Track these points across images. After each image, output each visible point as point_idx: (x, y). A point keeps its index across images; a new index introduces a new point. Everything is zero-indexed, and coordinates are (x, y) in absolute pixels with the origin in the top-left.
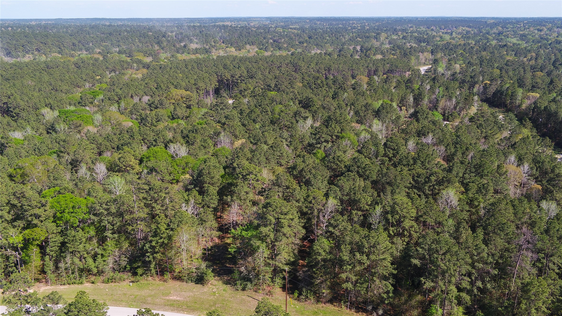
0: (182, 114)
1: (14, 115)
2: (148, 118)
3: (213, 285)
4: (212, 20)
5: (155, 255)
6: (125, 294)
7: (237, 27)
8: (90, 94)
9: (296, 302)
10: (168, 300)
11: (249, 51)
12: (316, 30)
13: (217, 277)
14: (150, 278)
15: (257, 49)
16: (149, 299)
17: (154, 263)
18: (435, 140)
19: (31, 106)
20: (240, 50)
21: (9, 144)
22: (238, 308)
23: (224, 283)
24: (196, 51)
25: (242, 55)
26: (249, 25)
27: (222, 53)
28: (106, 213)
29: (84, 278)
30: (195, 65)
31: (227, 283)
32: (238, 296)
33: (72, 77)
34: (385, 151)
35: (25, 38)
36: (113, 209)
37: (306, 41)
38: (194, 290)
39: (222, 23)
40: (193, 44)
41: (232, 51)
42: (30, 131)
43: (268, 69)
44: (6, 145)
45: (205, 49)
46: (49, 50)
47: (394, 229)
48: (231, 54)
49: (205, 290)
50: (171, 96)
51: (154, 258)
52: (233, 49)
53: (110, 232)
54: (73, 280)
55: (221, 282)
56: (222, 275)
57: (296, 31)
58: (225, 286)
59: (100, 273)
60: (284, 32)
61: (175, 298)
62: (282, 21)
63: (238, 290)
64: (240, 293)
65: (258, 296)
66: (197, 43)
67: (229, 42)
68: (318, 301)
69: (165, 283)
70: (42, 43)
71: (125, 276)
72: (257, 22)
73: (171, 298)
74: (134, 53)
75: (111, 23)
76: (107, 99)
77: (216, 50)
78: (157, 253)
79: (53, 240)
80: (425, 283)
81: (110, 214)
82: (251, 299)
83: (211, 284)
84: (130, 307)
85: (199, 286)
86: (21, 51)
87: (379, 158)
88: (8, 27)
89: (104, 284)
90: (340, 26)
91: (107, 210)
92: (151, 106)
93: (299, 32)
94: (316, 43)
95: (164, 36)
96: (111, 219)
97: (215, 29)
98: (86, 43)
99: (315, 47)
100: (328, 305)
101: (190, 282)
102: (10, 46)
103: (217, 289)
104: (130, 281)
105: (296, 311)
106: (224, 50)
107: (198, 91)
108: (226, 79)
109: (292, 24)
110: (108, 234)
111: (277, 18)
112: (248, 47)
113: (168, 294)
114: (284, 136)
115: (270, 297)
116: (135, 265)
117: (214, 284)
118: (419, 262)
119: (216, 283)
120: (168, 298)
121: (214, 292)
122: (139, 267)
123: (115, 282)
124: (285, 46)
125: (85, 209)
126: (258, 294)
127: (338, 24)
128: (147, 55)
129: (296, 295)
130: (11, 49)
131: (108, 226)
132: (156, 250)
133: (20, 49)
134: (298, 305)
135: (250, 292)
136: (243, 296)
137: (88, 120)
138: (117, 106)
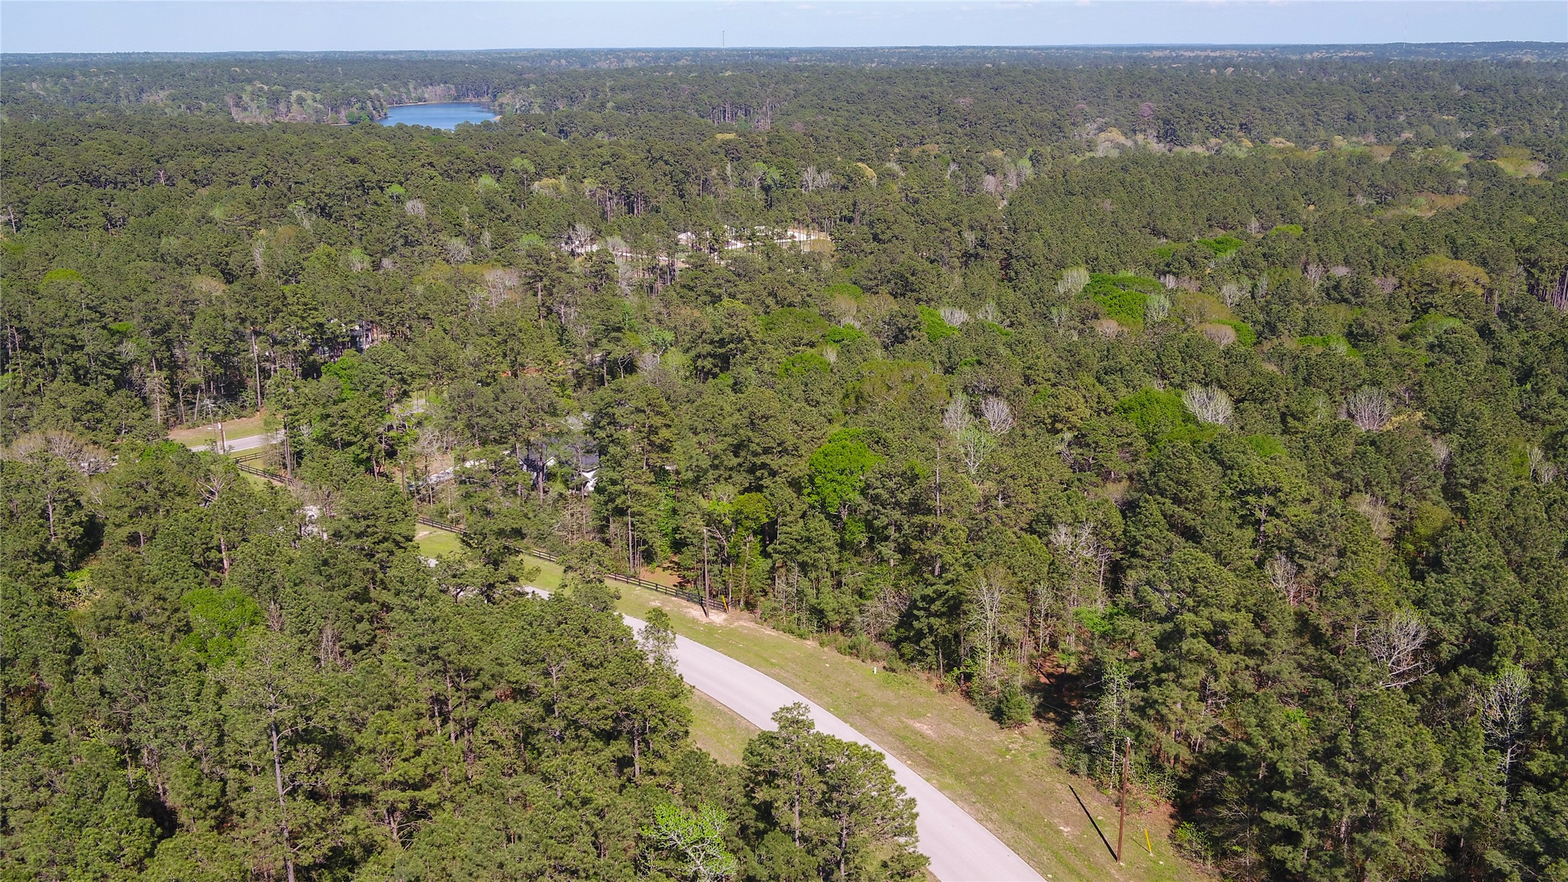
3: (1024, 735)
5: (932, 620)
6: (848, 684)
9: (1171, 851)
10: (906, 727)
14: (923, 676)
16: (878, 710)
17: (930, 639)
23: (1053, 742)
28: (888, 497)
29: (813, 628)
31: (1058, 744)
32: (1049, 780)
33: (1231, 200)
36: (905, 498)
38: (974, 729)
46: (1274, 128)
49: (995, 739)
51: (931, 627)
54: (794, 626)
55: (1049, 737)
58: (1048, 748)
59: (847, 628)
61: (925, 728)
63: (1061, 766)
64: (1063, 775)
65: (1095, 799)
68: (1223, 875)
69: (939, 696)
70: (1263, 109)
71: (880, 648)
73: (918, 725)
74: (1502, 148)
78: (935, 615)
79: (785, 529)
82: (1073, 798)
83: (1022, 733)
85: (995, 725)
86: (1202, 128)
89: (835, 653)
91: (892, 494)
96: (896, 515)
101: (984, 709)
102: (1179, 114)
103: (1023, 746)
104: (886, 665)
105: (1147, 870)
113: (918, 716)
115: (1121, 813)
116: (903, 633)
117: (1028, 733)
119: (1038, 734)
120: (911, 722)
121: (1008, 750)
122: (907, 640)
123: (857, 657)
126: (1098, 794)
129: (1182, 834)
130: (1179, 123)
131: (891, 530)
132: (934, 608)
133: (1200, 124)
134: (1167, 858)
135: (1083, 784)
136: (1060, 784)
137: (1134, 307)
138: (1247, 283)
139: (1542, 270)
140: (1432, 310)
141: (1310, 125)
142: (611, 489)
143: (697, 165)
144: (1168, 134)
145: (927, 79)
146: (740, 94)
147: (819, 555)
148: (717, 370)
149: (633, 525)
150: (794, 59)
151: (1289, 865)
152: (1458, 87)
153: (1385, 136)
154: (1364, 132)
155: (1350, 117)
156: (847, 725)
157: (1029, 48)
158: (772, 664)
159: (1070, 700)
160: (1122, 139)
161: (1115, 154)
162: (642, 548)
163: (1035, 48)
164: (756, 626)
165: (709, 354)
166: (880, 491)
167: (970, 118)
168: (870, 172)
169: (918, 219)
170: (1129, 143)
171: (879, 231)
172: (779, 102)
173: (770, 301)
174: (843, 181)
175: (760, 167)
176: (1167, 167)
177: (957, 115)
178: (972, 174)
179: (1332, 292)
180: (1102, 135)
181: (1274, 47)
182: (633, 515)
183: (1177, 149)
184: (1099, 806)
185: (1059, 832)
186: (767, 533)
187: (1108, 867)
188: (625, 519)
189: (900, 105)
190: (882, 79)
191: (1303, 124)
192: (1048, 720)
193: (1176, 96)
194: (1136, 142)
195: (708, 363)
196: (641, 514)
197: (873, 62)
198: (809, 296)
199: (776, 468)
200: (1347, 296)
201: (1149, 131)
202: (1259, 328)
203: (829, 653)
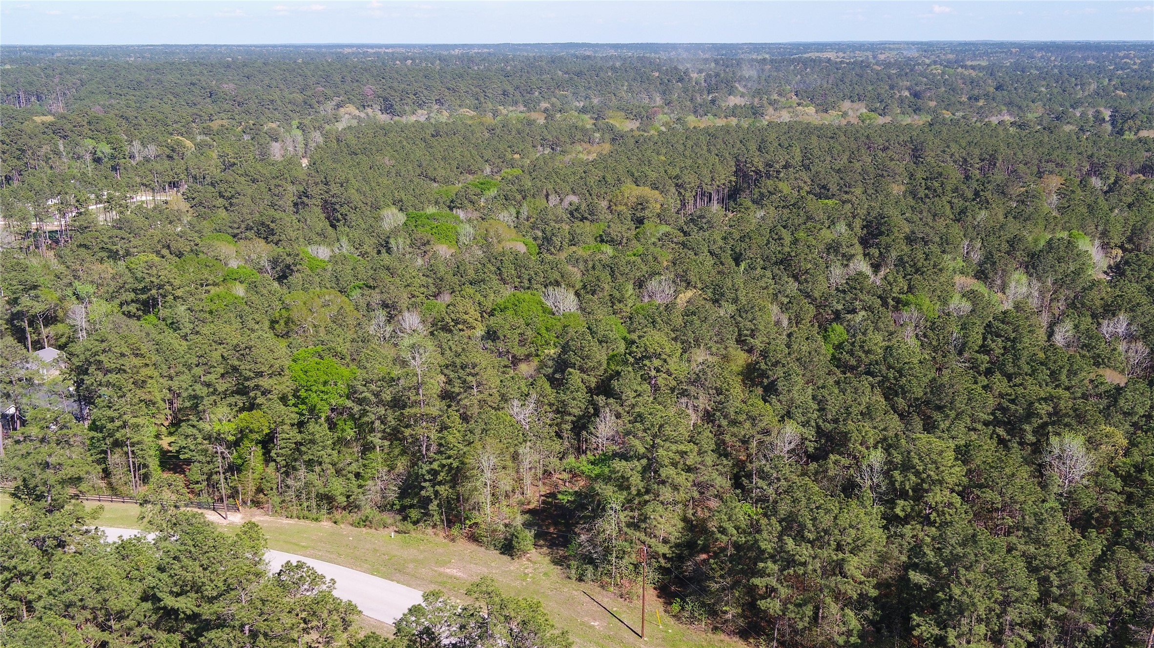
0: (619, 235)
1: (340, 216)
2: (554, 238)
3: (531, 561)
4: (798, 48)
5: (437, 488)
6: (375, 551)
7: (841, 62)
8: (476, 186)
9: (672, 621)
10: (440, 574)
11: (845, 115)
12: (1023, 72)
13: (545, 548)
14: (430, 530)
15: (865, 111)
16: (411, 566)
17: (436, 502)
18: (1133, 328)
19: (369, 204)
20: (826, 111)
21: (298, 266)
22: (556, 611)
23: (553, 562)
24: (734, 112)
25: (827, 123)
26: (874, 57)
27: (785, 117)
28: (372, 398)
29: (324, 511)
30: (704, 139)
31: (557, 562)
32: (566, 590)
33: (466, 153)
34: (985, 339)
35: (424, 80)
36: (387, 396)
37: (987, 95)
38: (493, 564)
39: (817, 54)
40: (735, 96)
41: (810, 114)
42: (346, 248)
43: (848, 153)
44: (292, 267)
45: (752, 108)
46: (458, 102)
47: (906, 503)
48: (805, 119)
49: (512, 568)
50: (620, 198)
51: (436, 493)
52: (811, 110)
53: (379, 435)
54: (306, 513)
55: (548, 558)
56: (557, 545)
57: (973, 74)
58: (552, 566)
59: (352, 506)
60: (943, 73)
61: (454, 572)
62: (952, 52)
63: (569, 578)
64: (574, 584)
65: (603, 596)
66: (743, 95)
67: (807, 95)
68: (715, 629)
69: (451, 544)
70: (449, 89)
71: (388, 518)
72: (895, 53)
73: (448, 571)
74: (607, 112)
75: (596, 52)
76: (502, 197)
77: (775, 110)
78: (440, 483)
79: (284, 436)
80: (918, 625)
81: (380, 402)
82: (588, 599)
83: (528, 559)
84: (373, 574)
85: (506, 558)
86: (410, 103)
87: (966, 355)
88: (406, 59)
89: (351, 528)
90: (1089, 62)
91: (377, 395)
92: (574, 214)
93: (981, 75)
94: (1008, 100)
95: (680, 80)
96: (382, 410)
97: (792, 67)
98: (529, 90)
99: (1003, 108)
100: (734, 639)
101: (492, 547)
102: (393, 93)
103: (535, 569)
104: (397, 530)
105: (664, 639)
106: (791, 110)
107: (682, 191)
108: (753, 169)
109: (974, 57)
110: (376, 439)
111: (945, 43)
112: (846, 105)
113: (444, 564)
114: (788, 292)
115: (626, 602)
116: (407, 501)
117: (533, 559)
118: (928, 579)
119: (540, 558)
120: (442, 570)
121: (526, 574)
122: (412, 506)
123: (371, 527)
124: (932, 104)
125: (342, 387)
126: (605, 592)
127: (1085, 59)
128: (632, 117)
129: (676, 607)
130: (394, 100)
131: (377, 423)
132: (440, 478)
133: (409, 100)
134: (673, 628)
135: (590, 586)
136: (574, 590)
137: (449, 233)
138: (513, 211)
139: (686, 190)
140: (646, 221)
141: (482, 100)
142: (109, 426)
143: (32, 143)
144: (388, 108)
145: (190, 70)
146: (31, 84)
147: (322, 452)
148: (140, 313)
149: (133, 452)
150: (59, 54)
151: (771, 612)
152: (560, 73)
153: (532, 105)
154: (515, 103)
155: (505, 93)
156: (395, 583)
157: (251, 46)
158: (303, 547)
159: (548, 529)
160: (357, 112)
161: (354, 123)
162: (142, 471)
163: (256, 46)
164: (272, 519)
165: (132, 301)
166: (366, 394)
167: (238, 99)
168: (188, 143)
169: (247, 178)
170: (363, 115)
171: (223, 190)
172: (68, 89)
173: (165, 252)
174: (168, 152)
175: (90, 143)
176: (406, 131)
177: (227, 98)
178: (262, 141)
179: (575, 213)
180: (342, 110)
181: (427, 46)
182: (133, 444)
183: (396, 118)
184: (607, 599)
185: (592, 627)
186: (267, 442)
187: (638, 644)
188: (125, 449)
189: (177, 90)
190: (151, 70)
191: (477, 99)
192: (541, 546)
193: (384, 81)
194: (367, 115)
195: (132, 308)
196: (139, 443)
197: (130, 57)
198: (197, 245)
199: (267, 387)
200: (586, 215)
201: (374, 106)
202: (540, 242)
203: (345, 529)
